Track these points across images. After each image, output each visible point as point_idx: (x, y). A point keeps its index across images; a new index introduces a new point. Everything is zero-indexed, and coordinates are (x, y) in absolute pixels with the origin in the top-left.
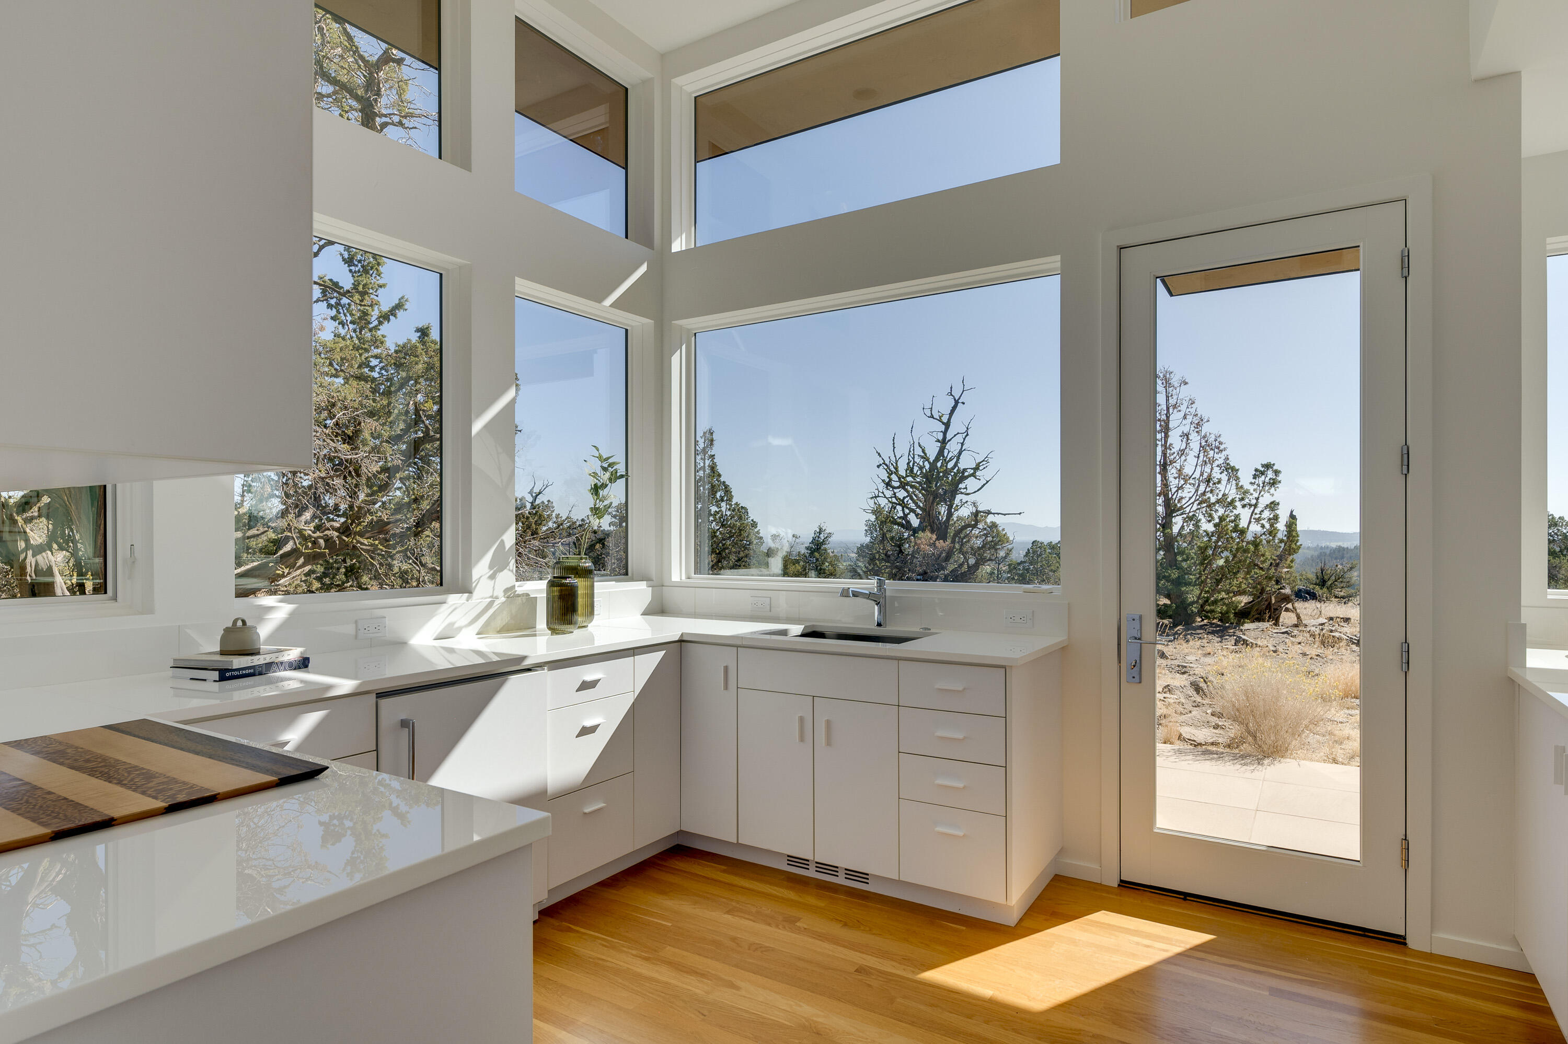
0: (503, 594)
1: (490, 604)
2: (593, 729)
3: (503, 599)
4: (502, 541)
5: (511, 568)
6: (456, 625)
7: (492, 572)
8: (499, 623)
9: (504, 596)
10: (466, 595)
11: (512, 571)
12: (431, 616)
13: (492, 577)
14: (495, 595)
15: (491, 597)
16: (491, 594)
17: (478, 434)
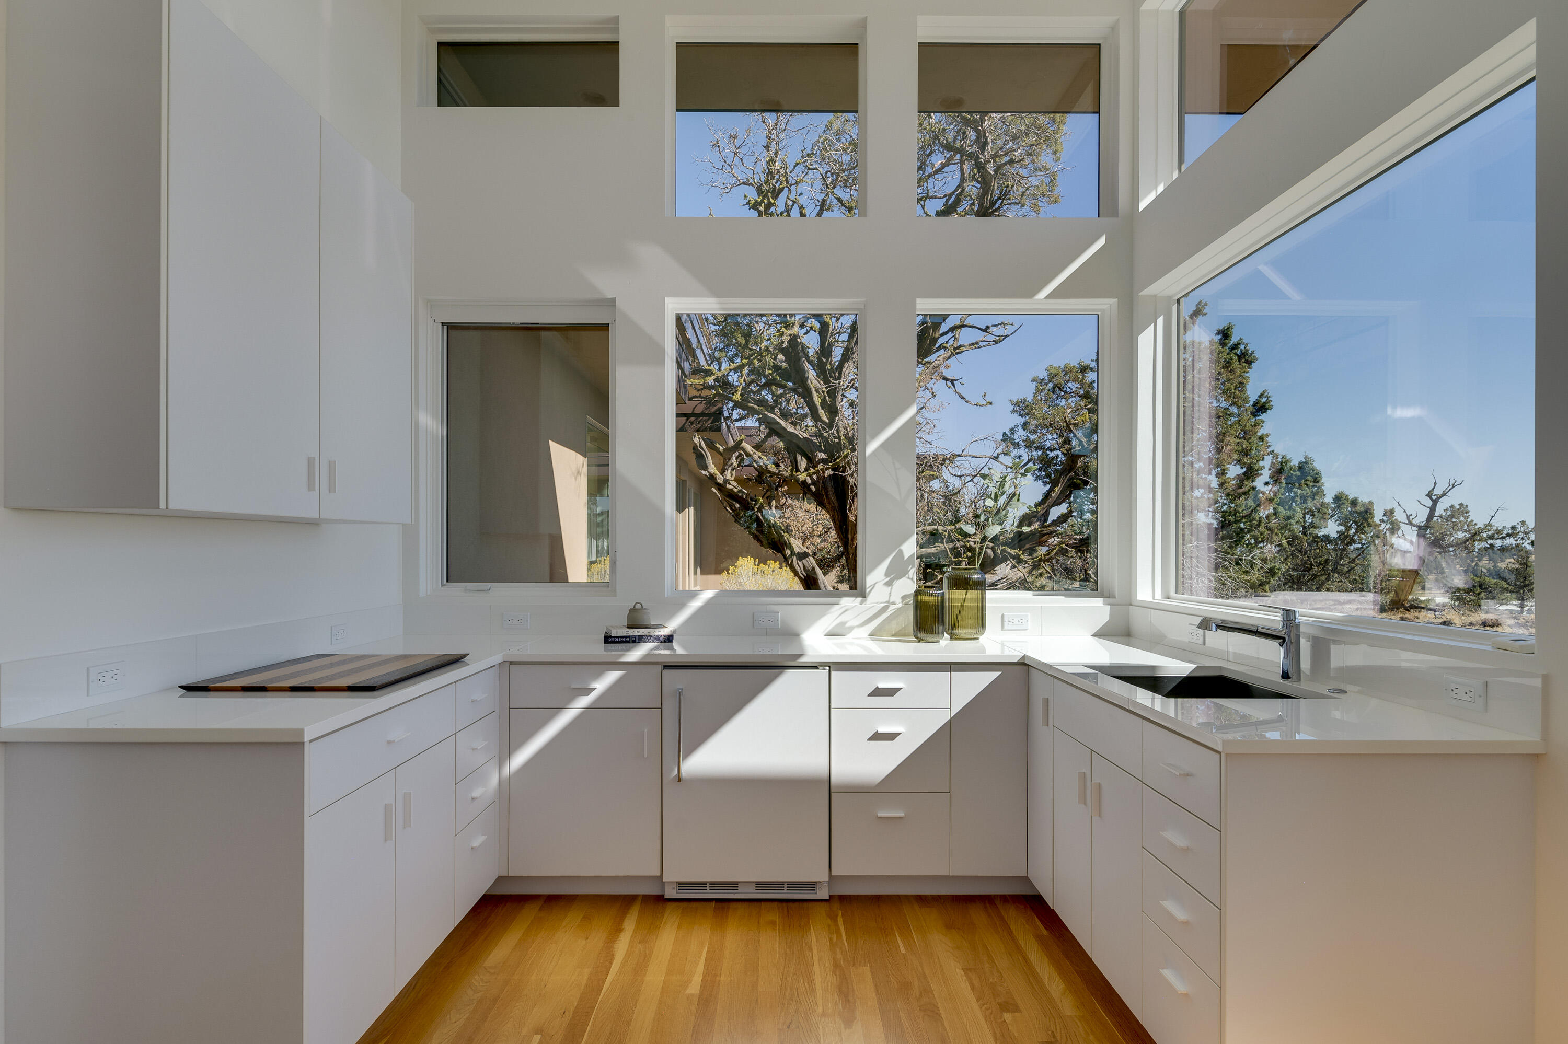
0: (901, 601)
1: (884, 609)
2: (891, 737)
3: (901, 605)
4: (901, 552)
5: (911, 577)
6: (848, 625)
7: (888, 579)
8: (895, 626)
9: (902, 602)
10: (860, 599)
11: (912, 579)
12: (823, 615)
13: (889, 584)
14: (891, 601)
15: (888, 602)
16: (887, 600)
17: (874, 453)
